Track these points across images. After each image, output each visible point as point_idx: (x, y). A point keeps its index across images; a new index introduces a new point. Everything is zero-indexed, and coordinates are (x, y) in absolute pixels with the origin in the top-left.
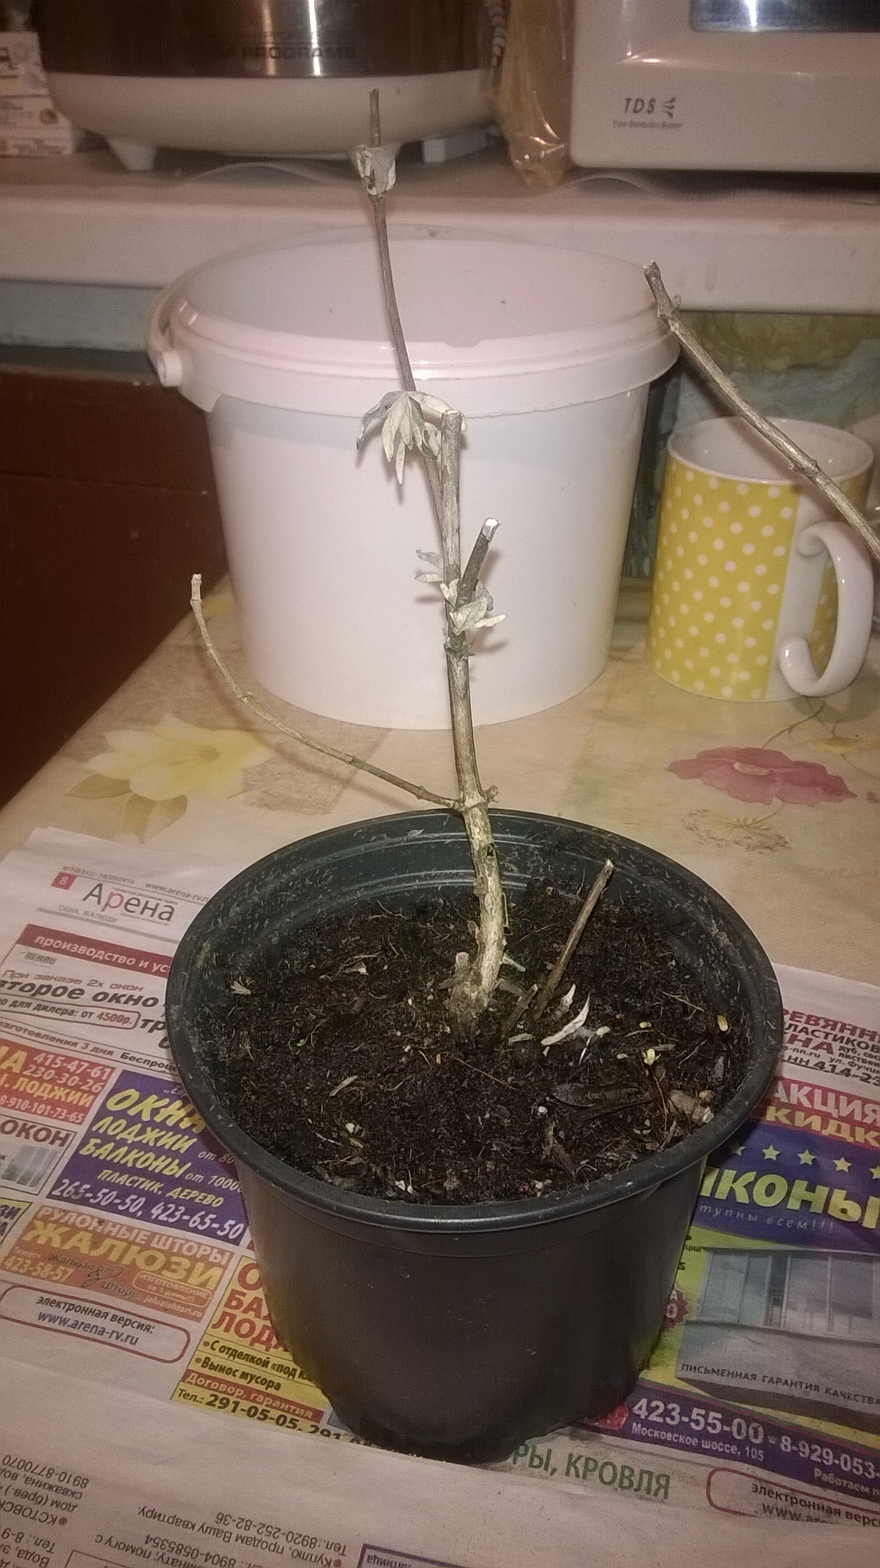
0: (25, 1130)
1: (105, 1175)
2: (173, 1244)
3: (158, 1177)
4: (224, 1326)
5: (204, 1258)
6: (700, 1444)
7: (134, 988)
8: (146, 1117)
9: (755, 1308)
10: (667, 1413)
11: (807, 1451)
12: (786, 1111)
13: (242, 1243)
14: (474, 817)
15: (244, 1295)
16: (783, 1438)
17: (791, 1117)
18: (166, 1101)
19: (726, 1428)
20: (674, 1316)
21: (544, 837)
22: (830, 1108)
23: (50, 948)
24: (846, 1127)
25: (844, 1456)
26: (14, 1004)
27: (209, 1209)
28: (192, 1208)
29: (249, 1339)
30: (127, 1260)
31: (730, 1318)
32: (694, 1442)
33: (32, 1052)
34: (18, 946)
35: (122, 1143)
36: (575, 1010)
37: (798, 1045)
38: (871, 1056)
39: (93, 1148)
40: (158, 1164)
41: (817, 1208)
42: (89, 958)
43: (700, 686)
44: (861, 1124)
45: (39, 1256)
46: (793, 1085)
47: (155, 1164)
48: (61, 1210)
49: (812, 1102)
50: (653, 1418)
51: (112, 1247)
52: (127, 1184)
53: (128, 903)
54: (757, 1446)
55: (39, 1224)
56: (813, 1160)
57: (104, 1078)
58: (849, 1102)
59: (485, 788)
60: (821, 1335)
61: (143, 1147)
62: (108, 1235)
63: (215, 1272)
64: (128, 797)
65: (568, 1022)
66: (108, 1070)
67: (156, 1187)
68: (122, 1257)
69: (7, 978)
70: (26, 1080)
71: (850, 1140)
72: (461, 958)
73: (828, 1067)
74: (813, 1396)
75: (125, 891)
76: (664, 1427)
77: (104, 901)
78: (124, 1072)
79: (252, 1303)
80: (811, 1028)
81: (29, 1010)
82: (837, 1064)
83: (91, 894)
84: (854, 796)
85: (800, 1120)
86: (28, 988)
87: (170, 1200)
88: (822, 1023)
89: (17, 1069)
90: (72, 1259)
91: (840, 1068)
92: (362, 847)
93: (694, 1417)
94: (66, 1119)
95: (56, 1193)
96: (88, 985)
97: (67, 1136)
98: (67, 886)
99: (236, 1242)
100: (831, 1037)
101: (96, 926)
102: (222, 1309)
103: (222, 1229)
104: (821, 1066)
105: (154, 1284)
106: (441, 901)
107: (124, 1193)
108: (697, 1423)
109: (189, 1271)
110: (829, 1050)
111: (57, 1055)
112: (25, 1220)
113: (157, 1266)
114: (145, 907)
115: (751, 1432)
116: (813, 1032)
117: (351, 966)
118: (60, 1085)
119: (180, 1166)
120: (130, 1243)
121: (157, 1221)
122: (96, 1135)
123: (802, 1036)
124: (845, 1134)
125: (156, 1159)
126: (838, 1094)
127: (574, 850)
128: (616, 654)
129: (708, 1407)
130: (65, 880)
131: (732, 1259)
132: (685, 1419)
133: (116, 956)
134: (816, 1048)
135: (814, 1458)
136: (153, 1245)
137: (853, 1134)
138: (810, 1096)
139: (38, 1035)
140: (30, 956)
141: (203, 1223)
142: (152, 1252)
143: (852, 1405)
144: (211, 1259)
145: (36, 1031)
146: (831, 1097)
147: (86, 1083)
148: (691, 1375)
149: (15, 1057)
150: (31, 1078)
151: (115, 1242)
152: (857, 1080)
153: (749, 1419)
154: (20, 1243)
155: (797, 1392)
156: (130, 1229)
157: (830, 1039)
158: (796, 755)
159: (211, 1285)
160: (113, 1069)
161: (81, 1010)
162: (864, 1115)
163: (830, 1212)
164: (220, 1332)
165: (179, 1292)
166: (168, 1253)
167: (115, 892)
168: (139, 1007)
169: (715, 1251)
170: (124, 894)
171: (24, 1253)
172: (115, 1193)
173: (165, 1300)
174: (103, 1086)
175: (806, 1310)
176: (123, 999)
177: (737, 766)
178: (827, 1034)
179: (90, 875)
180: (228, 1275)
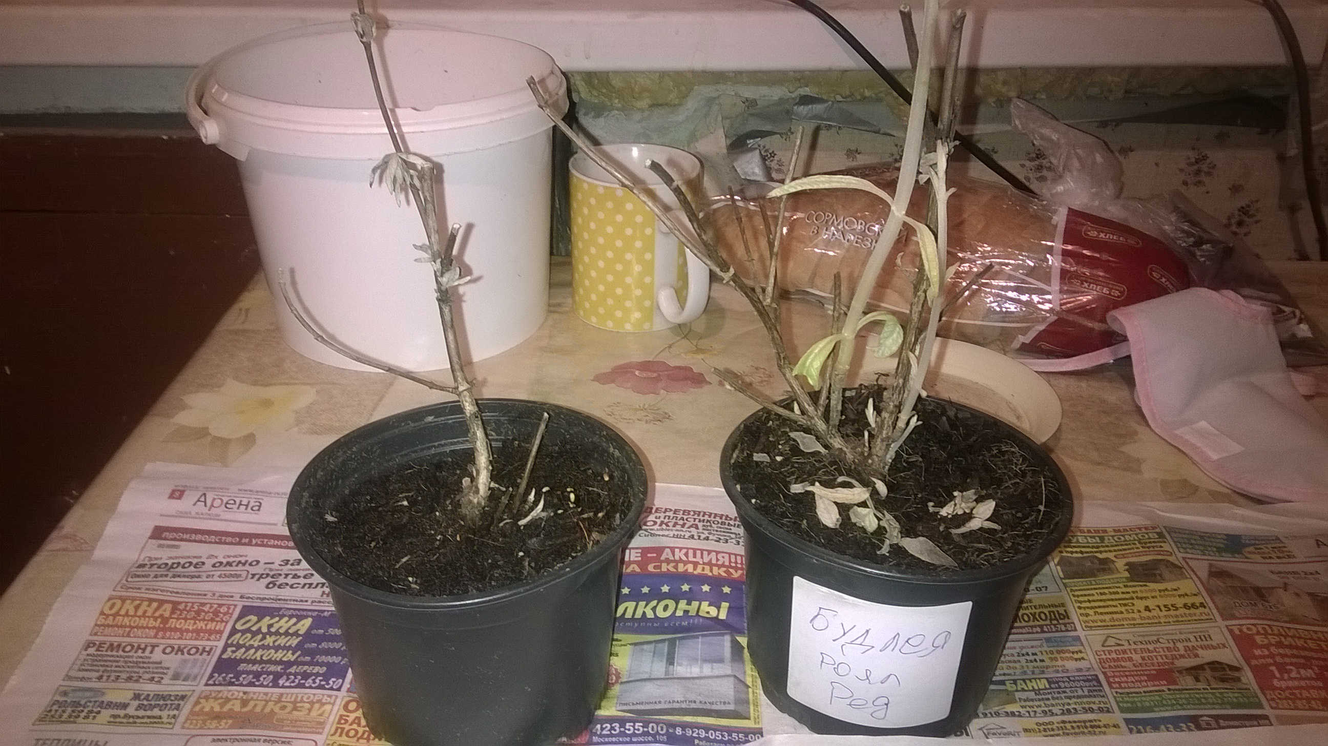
0: (180, 650)
1: (242, 667)
2: (297, 697)
3: (280, 662)
4: (338, 734)
5: (319, 701)
6: (631, 740)
7: (241, 556)
8: (264, 630)
9: (659, 668)
10: (613, 728)
11: (691, 732)
12: (673, 564)
13: (342, 689)
14: (465, 396)
15: (348, 716)
16: (677, 728)
17: (676, 567)
18: (277, 619)
19: (645, 729)
20: (614, 681)
21: (509, 412)
22: (698, 559)
23: (175, 539)
24: (707, 568)
25: (711, 731)
26: (156, 576)
27: (317, 675)
28: (306, 676)
29: (356, 739)
30: (267, 710)
31: (646, 676)
32: (628, 739)
33: (175, 604)
34: (150, 541)
35: (252, 646)
36: (536, 503)
37: (678, 527)
38: (720, 528)
39: (231, 654)
40: (279, 655)
41: (693, 613)
42: (205, 542)
43: (610, 324)
44: (716, 565)
45: (207, 718)
46: (676, 550)
47: (275, 656)
48: (215, 691)
49: (687, 557)
50: (605, 732)
51: (256, 705)
52: (259, 670)
53: (227, 503)
54: (663, 735)
55: (202, 701)
56: (690, 589)
57: (230, 612)
58: (709, 554)
59: (469, 380)
60: (697, 676)
61: (264, 647)
62: (252, 699)
63: (328, 708)
64: (209, 438)
65: (533, 510)
66: (232, 607)
67: (279, 668)
68: (263, 709)
69: (146, 562)
70: (174, 620)
71: (710, 574)
72: (466, 481)
73: (696, 537)
74: (693, 706)
75: (224, 496)
76: (612, 735)
77: (209, 504)
78: (244, 607)
79: (354, 720)
80: (685, 517)
81: (168, 579)
82: (701, 535)
83: (199, 501)
84: (710, 383)
85: (681, 568)
86: (163, 566)
87: (291, 674)
88: (692, 513)
89: (167, 614)
90: (230, 715)
91: (703, 536)
92: (396, 431)
93: (627, 727)
94: (209, 640)
95: (211, 682)
96: (207, 558)
97: (211, 649)
98: (180, 498)
99: (339, 689)
100: (697, 520)
101: (206, 521)
102: (335, 726)
103: (328, 684)
104: (692, 537)
105: (288, 720)
106: (450, 460)
107: (257, 675)
108: (629, 730)
109: (310, 710)
110: (697, 528)
111: (193, 603)
112: (192, 700)
113: (287, 710)
114: (240, 504)
115: (659, 729)
116: (687, 520)
117: (398, 501)
118: (200, 621)
119: (293, 654)
120: (267, 701)
121: (283, 687)
122: (232, 645)
123: (681, 522)
124: (707, 572)
125: (276, 653)
126: (702, 551)
127: (528, 418)
128: (552, 309)
129: (634, 722)
130: (177, 494)
131: (645, 647)
132: (622, 729)
133: (223, 538)
134: (689, 528)
135: (694, 735)
136: (283, 700)
137: (711, 571)
138: (686, 555)
139: (177, 593)
140: (160, 546)
141: (314, 682)
142: (283, 704)
143: (714, 707)
144: (324, 701)
145: (175, 590)
146: (698, 553)
147: (218, 616)
148: (625, 708)
149: (164, 608)
150: (178, 619)
151: (256, 702)
152: (713, 542)
153: (657, 723)
154: (192, 713)
155: (684, 706)
156: (266, 694)
157: (697, 522)
158: (673, 363)
159: (326, 715)
160: (235, 606)
161: (205, 575)
162: (718, 560)
163: (700, 614)
164: (336, 737)
165: (304, 721)
166: (294, 703)
167: (216, 497)
168: (247, 567)
169: (635, 644)
170: (223, 498)
171: (196, 718)
172: (251, 676)
173: (297, 727)
174: (230, 617)
175: (687, 665)
176: (234, 564)
177: (637, 373)
178: (695, 519)
179: (196, 488)
180: (336, 708)
